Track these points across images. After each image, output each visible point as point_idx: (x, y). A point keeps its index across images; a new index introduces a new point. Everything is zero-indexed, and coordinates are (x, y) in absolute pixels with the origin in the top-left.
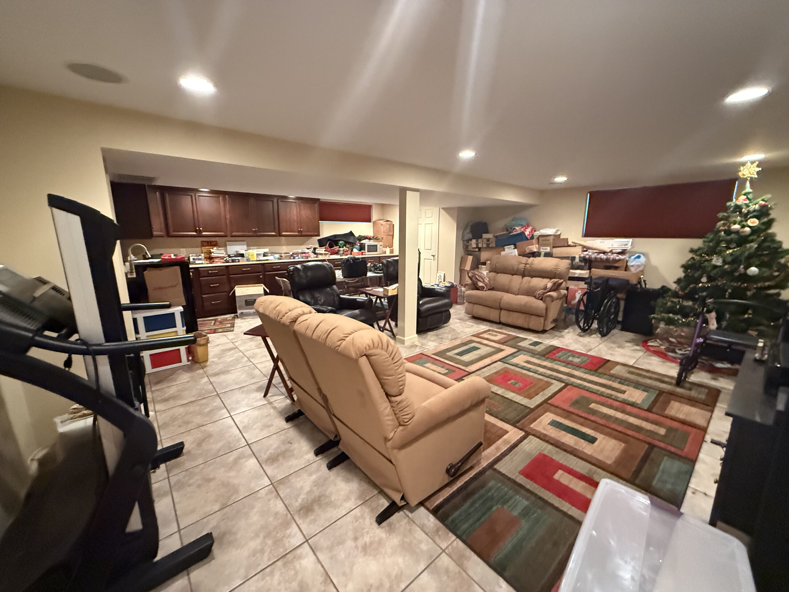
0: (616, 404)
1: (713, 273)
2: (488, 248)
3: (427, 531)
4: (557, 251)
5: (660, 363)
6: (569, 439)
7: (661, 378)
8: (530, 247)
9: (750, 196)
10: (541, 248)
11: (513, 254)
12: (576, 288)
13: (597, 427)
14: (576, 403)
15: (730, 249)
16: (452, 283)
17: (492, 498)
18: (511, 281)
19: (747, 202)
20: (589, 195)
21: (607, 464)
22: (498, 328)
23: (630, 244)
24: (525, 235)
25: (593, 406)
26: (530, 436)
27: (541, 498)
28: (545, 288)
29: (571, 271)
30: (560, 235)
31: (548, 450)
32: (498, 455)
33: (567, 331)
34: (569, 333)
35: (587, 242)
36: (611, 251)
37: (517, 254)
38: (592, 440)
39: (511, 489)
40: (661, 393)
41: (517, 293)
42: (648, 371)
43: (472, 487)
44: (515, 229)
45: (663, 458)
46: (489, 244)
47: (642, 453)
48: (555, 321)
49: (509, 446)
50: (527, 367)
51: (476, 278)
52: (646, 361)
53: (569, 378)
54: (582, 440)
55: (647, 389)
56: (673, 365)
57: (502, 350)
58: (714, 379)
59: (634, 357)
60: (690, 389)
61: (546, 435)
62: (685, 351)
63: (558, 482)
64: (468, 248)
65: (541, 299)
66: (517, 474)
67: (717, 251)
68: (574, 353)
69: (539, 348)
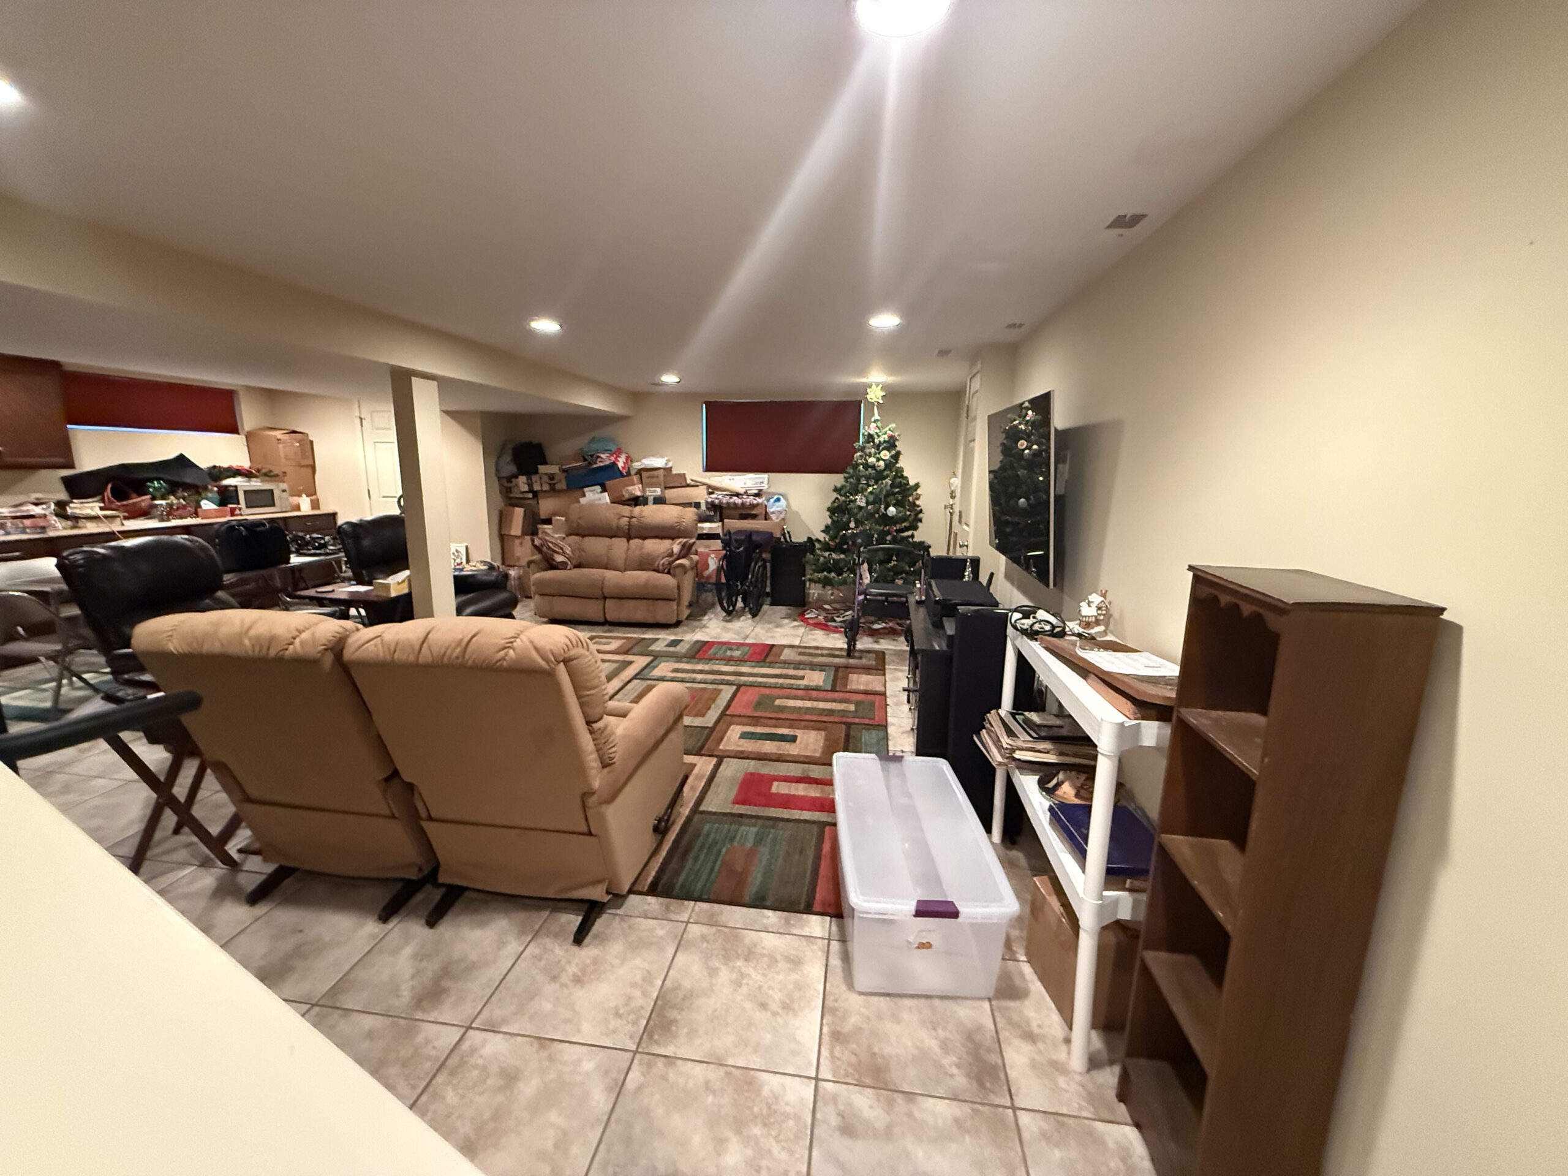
0: (800, 693)
1: (859, 516)
2: (553, 491)
3: (654, 915)
4: (670, 494)
5: (825, 636)
6: (769, 747)
7: (832, 653)
8: (630, 488)
9: (879, 424)
10: (647, 489)
11: (603, 501)
12: (707, 550)
13: (792, 723)
14: (759, 704)
15: (870, 486)
16: (489, 563)
17: (715, 842)
18: (610, 548)
19: (878, 431)
20: (704, 405)
21: (815, 757)
22: (605, 632)
23: (766, 481)
24: (618, 468)
25: (778, 702)
26: (725, 760)
27: (769, 818)
28: (671, 554)
29: (700, 525)
30: (671, 468)
31: (752, 766)
32: (697, 794)
33: (706, 618)
34: (710, 619)
35: (712, 478)
36: (746, 493)
37: (608, 500)
38: (793, 739)
39: (731, 824)
40: (837, 668)
41: (623, 569)
42: (817, 648)
43: (684, 842)
44: (599, 457)
45: (861, 732)
46: (554, 484)
47: (843, 735)
48: (690, 605)
49: (705, 780)
50: (678, 678)
51: (549, 548)
52: (810, 637)
53: (738, 677)
54: (783, 743)
55: (823, 668)
56: (837, 635)
57: (630, 663)
58: (876, 642)
59: (798, 636)
60: (861, 658)
61: (742, 752)
62: (844, 617)
63: (777, 794)
64: (511, 492)
65: (669, 573)
66: (731, 805)
67: (860, 489)
68: (729, 645)
69: (682, 648)
